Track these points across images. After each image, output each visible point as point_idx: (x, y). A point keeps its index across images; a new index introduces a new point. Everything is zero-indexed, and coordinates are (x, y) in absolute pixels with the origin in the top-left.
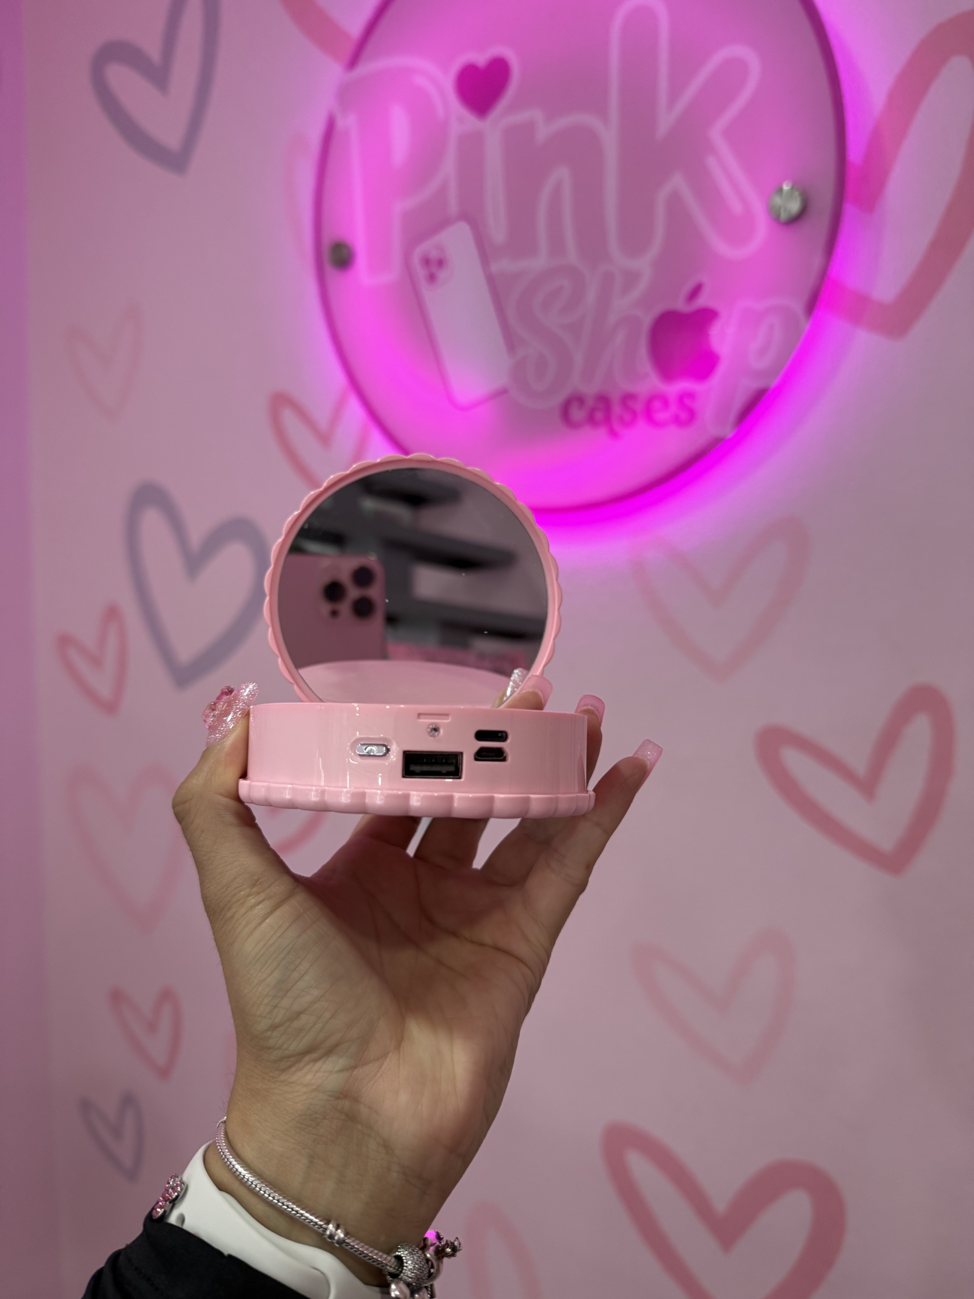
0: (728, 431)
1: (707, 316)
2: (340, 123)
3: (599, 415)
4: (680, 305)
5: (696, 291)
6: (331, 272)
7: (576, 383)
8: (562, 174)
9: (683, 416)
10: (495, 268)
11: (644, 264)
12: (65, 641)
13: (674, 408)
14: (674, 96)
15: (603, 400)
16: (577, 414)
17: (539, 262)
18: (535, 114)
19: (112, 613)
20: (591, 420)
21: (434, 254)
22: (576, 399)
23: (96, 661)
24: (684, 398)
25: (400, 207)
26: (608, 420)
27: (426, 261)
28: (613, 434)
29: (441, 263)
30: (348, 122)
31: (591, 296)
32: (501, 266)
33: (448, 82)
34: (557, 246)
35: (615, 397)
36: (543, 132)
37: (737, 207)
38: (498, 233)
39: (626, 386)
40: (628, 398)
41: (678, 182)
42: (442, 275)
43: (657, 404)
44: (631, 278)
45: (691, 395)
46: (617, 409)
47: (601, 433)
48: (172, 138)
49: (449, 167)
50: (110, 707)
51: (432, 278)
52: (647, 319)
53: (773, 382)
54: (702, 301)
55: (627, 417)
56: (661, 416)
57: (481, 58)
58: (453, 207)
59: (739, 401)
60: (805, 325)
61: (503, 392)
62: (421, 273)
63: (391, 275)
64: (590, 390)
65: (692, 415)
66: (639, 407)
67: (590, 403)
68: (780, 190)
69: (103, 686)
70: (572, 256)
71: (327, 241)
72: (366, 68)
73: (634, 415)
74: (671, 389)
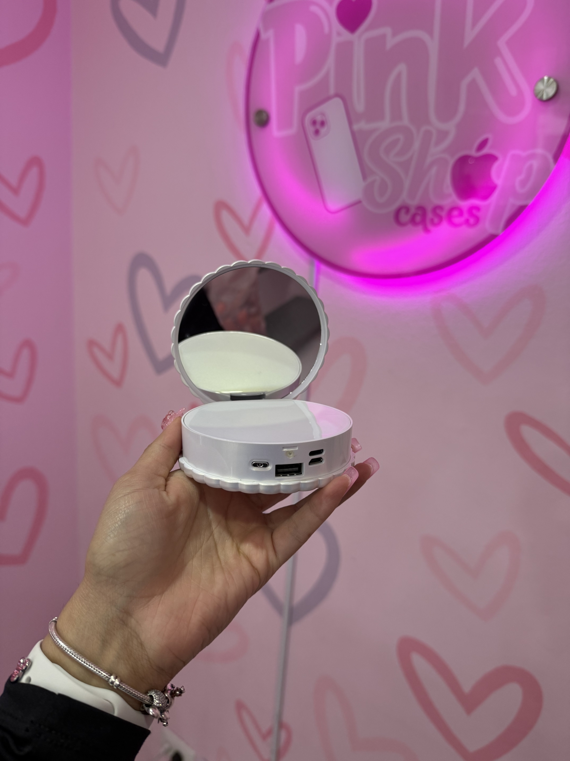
0: (500, 231)
1: (491, 158)
2: (263, 36)
3: (418, 219)
4: (473, 152)
5: (483, 144)
7: (404, 198)
8: (402, 68)
9: (472, 220)
10: (356, 127)
11: (451, 127)
12: (92, 344)
13: (466, 215)
14: (476, 20)
15: (422, 209)
16: (404, 217)
17: (385, 124)
18: (386, 31)
19: (120, 329)
20: (413, 221)
21: (319, 118)
22: (404, 208)
23: (110, 357)
24: (473, 210)
25: (298, 89)
26: (423, 221)
27: (314, 123)
28: (427, 230)
29: (323, 123)
30: (268, 35)
31: (417, 145)
32: (361, 126)
33: (332, 10)
34: (396, 113)
35: (429, 209)
36: (391, 42)
37: (513, 91)
38: (359, 105)
39: (437, 202)
40: (437, 209)
41: (476, 74)
42: (323, 131)
43: (455, 213)
44: (443, 135)
45: (478, 208)
46: (430, 215)
47: (419, 231)
48: (159, 45)
49: (330, 63)
50: (118, 383)
51: (317, 132)
52: (451, 161)
53: (529, 202)
54: (487, 150)
55: (436, 220)
56: (457, 220)
58: (332, 89)
59: (508, 212)
60: (553, 166)
61: (359, 202)
62: (310, 129)
63: (293, 130)
64: (413, 203)
65: (477, 220)
66: (444, 214)
67: (413, 211)
68: (542, 79)
69: (114, 370)
70: (406, 121)
71: (253, 110)
72: (280, 1)
73: (441, 219)
74: (465, 204)
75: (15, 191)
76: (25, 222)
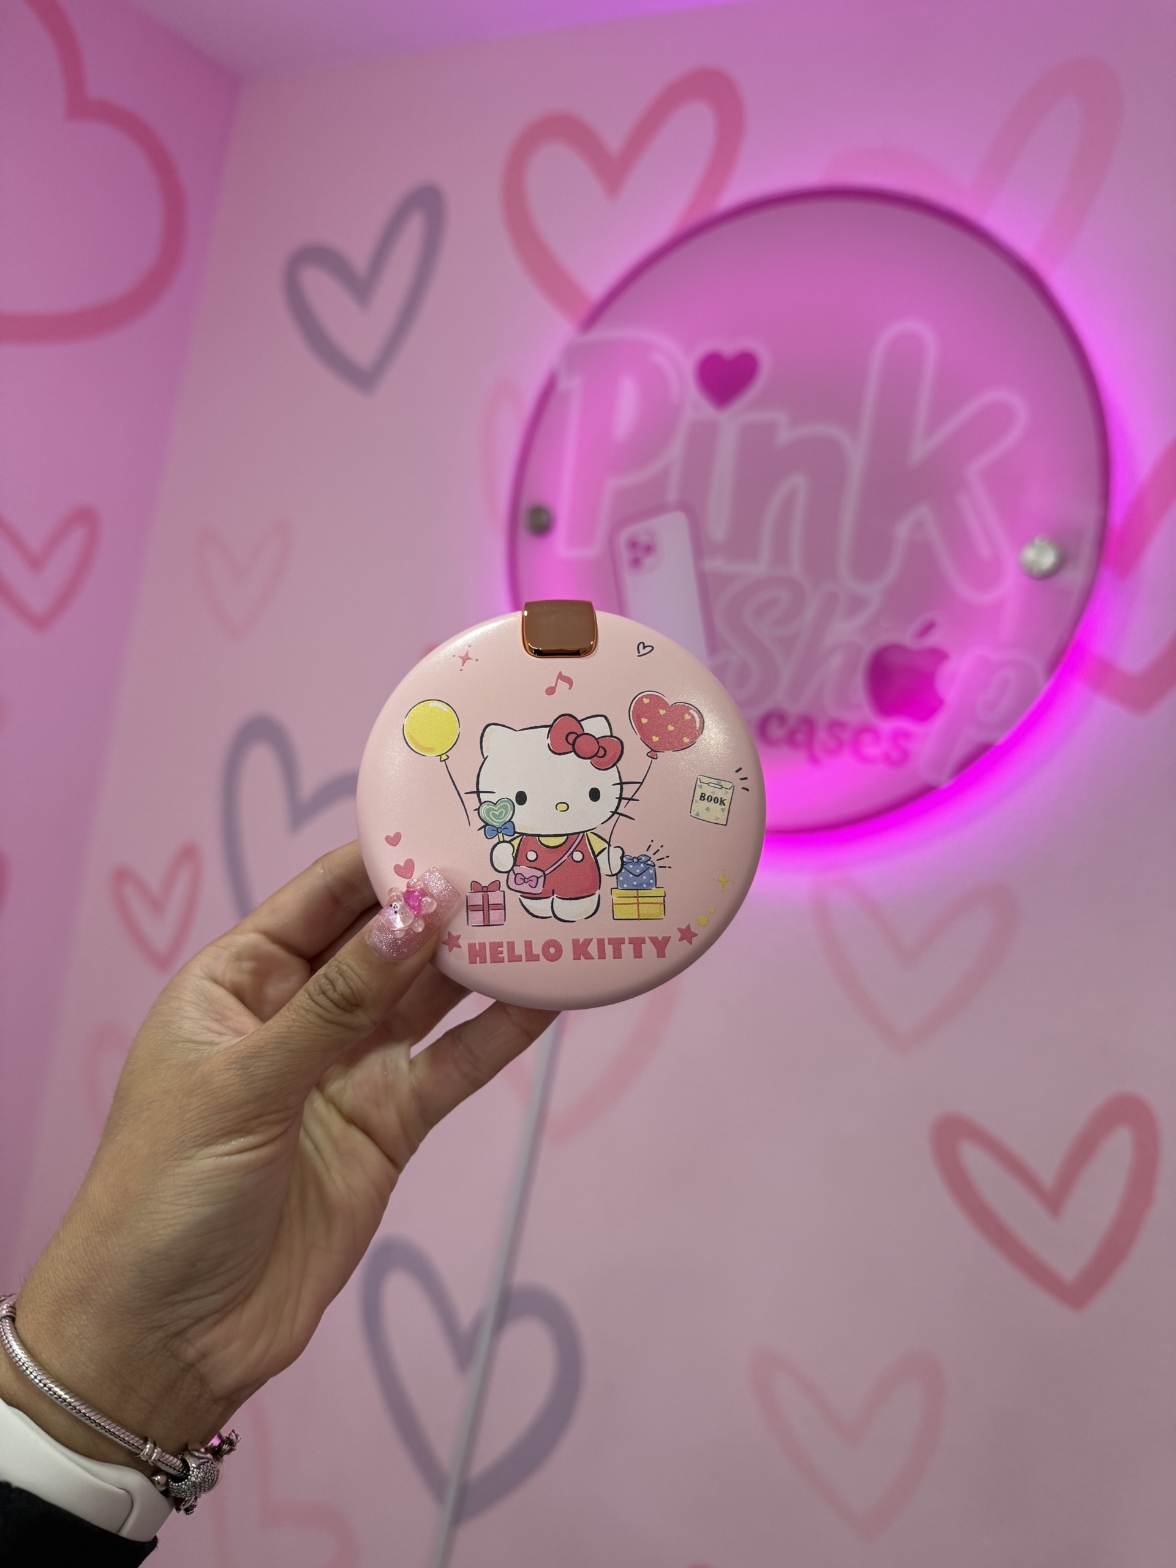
0: (944, 780)
1: (939, 656)
2: (563, 384)
3: (800, 737)
4: (908, 640)
5: (928, 628)
6: (523, 534)
7: (779, 699)
8: (798, 482)
9: (895, 755)
10: (710, 565)
11: (874, 591)
12: (122, 876)
13: (885, 745)
14: (933, 425)
15: (808, 723)
16: (776, 731)
17: (759, 568)
18: (779, 417)
19: (189, 854)
20: (791, 740)
21: (643, 539)
22: (776, 716)
23: (157, 906)
24: (900, 736)
25: (614, 483)
26: (809, 744)
27: (633, 545)
28: (814, 760)
29: (649, 549)
30: (572, 385)
31: (810, 613)
32: (715, 564)
33: (688, 365)
34: (780, 554)
35: (822, 722)
36: (786, 434)
37: (984, 551)
38: (718, 529)
39: (834, 712)
40: (836, 726)
41: (924, 512)
42: (648, 561)
43: (867, 739)
44: (858, 602)
45: (907, 735)
46: (822, 735)
47: (799, 758)
48: (363, 355)
49: (675, 451)
50: (163, 962)
51: (636, 563)
52: (868, 649)
53: (1000, 738)
54: (934, 640)
55: (832, 745)
56: (868, 751)
57: (729, 348)
58: (672, 494)
59: (961, 750)
60: (1043, 685)
62: (625, 555)
63: (592, 551)
64: (795, 709)
65: (905, 756)
66: (846, 736)
67: (792, 722)
68: (1033, 542)
69: (160, 933)
70: (796, 568)
71: (526, 503)
72: (601, 333)
73: (840, 746)
74: (888, 725)
75: (35, 563)
76: (40, 623)
